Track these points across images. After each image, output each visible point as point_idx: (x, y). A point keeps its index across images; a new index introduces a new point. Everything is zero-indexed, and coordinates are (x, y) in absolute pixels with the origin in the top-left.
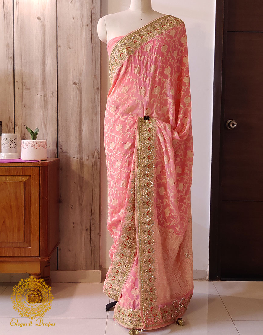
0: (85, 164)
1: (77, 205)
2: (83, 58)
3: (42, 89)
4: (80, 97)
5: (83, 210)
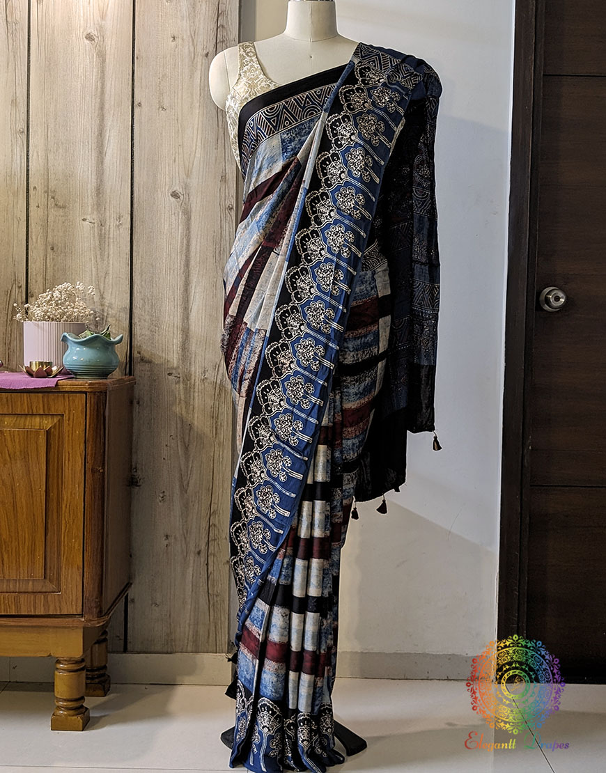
0: (196, 389)
1: (177, 491)
2: (195, 132)
3: (95, 207)
4: (188, 229)
5: (191, 504)
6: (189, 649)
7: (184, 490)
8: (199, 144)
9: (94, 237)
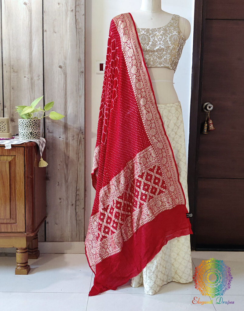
0: (70, 143)
1: (64, 182)
2: (68, 42)
3: (29, 72)
4: (66, 80)
5: (69, 187)
6: (70, 240)
7: (66, 181)
8: (70, 47)
9: (29, 84)
